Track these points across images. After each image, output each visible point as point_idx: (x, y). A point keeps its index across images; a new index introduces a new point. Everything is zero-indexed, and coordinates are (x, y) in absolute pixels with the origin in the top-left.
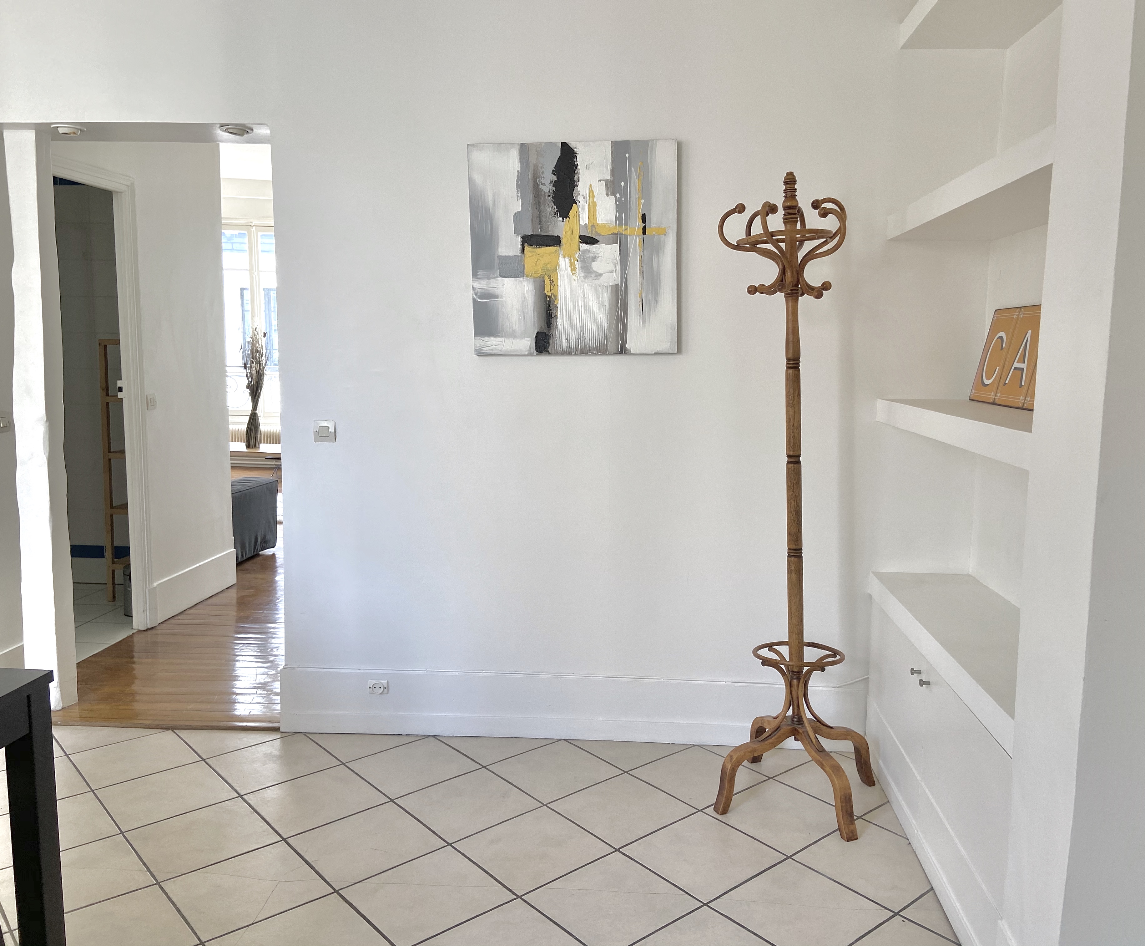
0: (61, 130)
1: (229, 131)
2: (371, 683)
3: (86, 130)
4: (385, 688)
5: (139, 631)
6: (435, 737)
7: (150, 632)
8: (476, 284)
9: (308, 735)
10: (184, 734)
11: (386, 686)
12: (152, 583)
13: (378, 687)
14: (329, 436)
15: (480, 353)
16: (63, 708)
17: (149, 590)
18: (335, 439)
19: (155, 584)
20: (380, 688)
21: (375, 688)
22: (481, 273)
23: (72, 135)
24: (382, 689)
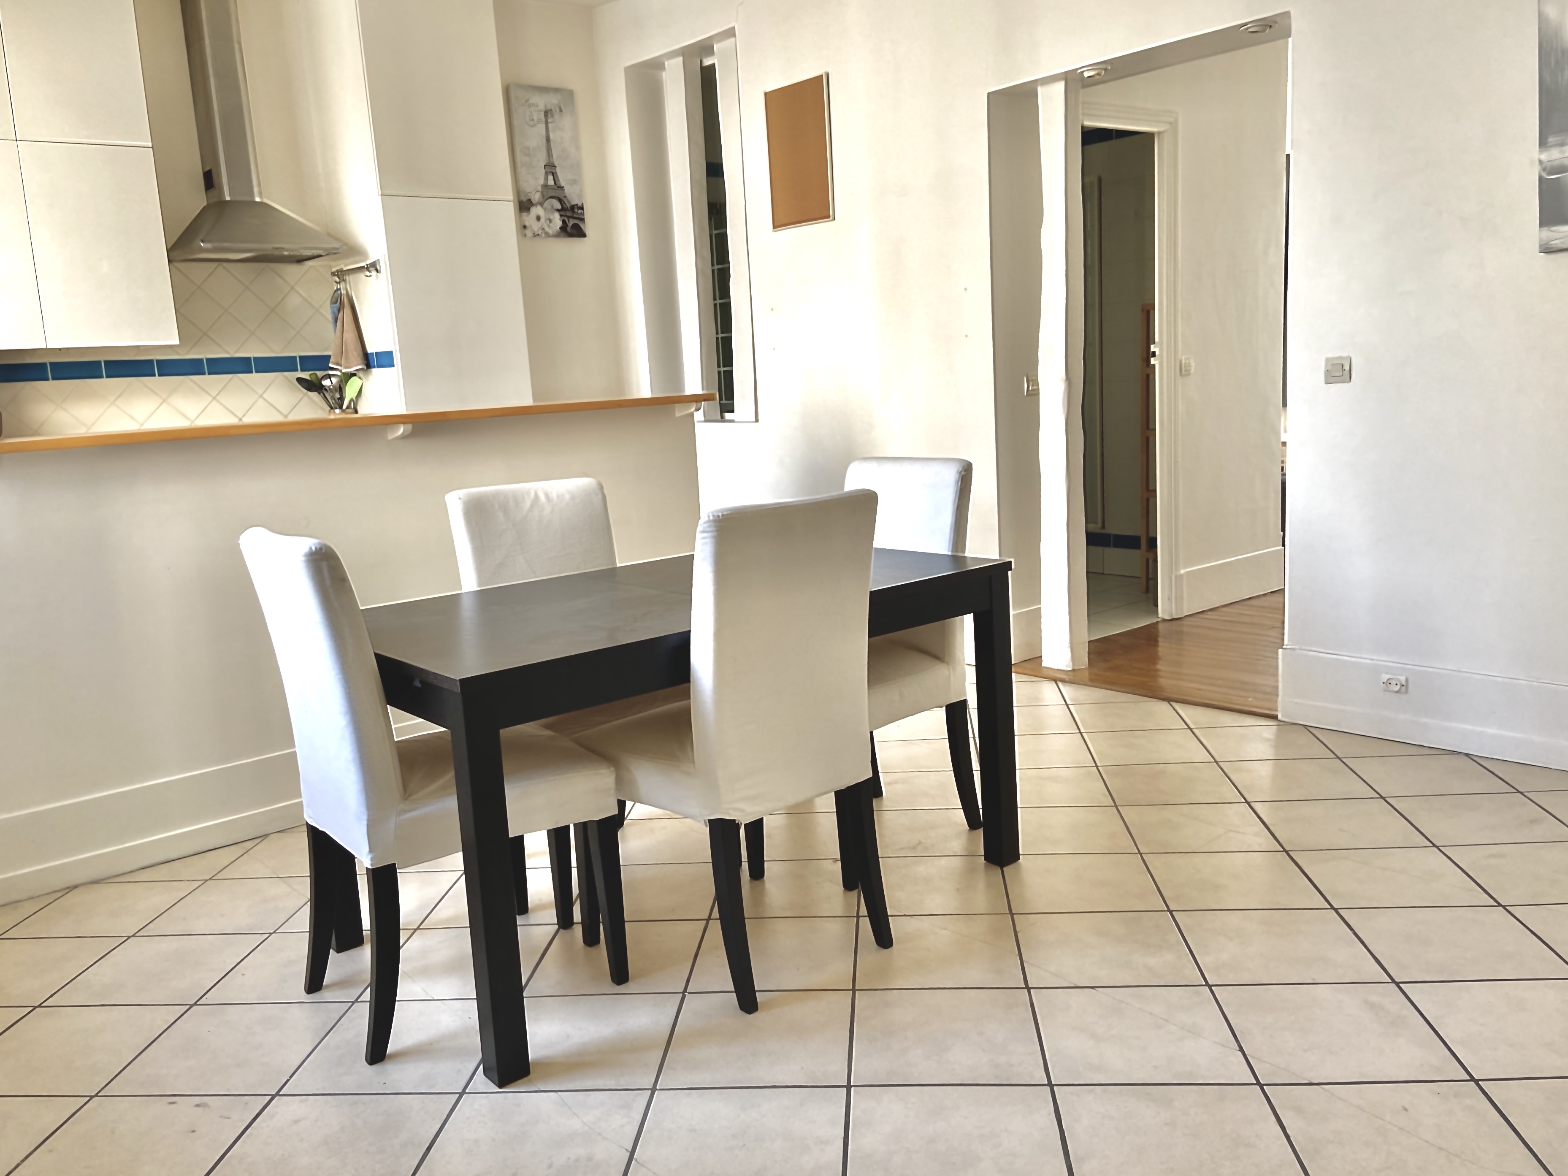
0: (1086, 74)
1: (1250, 30)
2: (1385, 677)
3: (1110, 68)
4: (1403, 686)
5: (1164, 620)
6: (1467, 755)
7: (1174, 623)
8: (1544, 157)
9: (1309, 728)
10: (1177, 706)
11: (1404, 683)
12: (1178, 569)
13: (1393, 682)
14: (1342, 375)
15: (1547, 248)
16: (1073, 670)
17: (1176, 577)
18: (1350, 378)
19: (1182, 572)
20: (1397, 684)
21: (1390, 684)
22: (1551, 140)
23: (1097, 77)
24: (1399, 686)
